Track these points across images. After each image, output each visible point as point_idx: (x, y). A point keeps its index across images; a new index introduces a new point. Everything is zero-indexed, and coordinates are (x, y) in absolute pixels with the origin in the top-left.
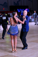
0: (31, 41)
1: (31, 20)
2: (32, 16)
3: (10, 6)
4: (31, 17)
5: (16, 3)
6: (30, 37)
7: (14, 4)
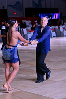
0: (60, 68)
1: (62, 32)
2: (64, 26)
3: (26, 9)
4: (63, 28)
5: (37, 3)
6: (59, 62)
7: (33, 6)
